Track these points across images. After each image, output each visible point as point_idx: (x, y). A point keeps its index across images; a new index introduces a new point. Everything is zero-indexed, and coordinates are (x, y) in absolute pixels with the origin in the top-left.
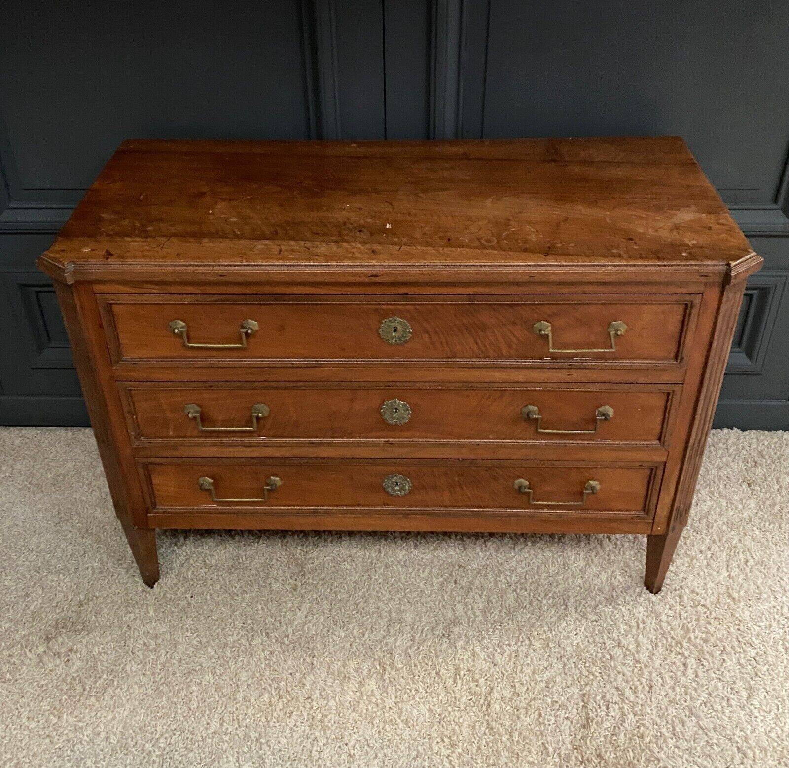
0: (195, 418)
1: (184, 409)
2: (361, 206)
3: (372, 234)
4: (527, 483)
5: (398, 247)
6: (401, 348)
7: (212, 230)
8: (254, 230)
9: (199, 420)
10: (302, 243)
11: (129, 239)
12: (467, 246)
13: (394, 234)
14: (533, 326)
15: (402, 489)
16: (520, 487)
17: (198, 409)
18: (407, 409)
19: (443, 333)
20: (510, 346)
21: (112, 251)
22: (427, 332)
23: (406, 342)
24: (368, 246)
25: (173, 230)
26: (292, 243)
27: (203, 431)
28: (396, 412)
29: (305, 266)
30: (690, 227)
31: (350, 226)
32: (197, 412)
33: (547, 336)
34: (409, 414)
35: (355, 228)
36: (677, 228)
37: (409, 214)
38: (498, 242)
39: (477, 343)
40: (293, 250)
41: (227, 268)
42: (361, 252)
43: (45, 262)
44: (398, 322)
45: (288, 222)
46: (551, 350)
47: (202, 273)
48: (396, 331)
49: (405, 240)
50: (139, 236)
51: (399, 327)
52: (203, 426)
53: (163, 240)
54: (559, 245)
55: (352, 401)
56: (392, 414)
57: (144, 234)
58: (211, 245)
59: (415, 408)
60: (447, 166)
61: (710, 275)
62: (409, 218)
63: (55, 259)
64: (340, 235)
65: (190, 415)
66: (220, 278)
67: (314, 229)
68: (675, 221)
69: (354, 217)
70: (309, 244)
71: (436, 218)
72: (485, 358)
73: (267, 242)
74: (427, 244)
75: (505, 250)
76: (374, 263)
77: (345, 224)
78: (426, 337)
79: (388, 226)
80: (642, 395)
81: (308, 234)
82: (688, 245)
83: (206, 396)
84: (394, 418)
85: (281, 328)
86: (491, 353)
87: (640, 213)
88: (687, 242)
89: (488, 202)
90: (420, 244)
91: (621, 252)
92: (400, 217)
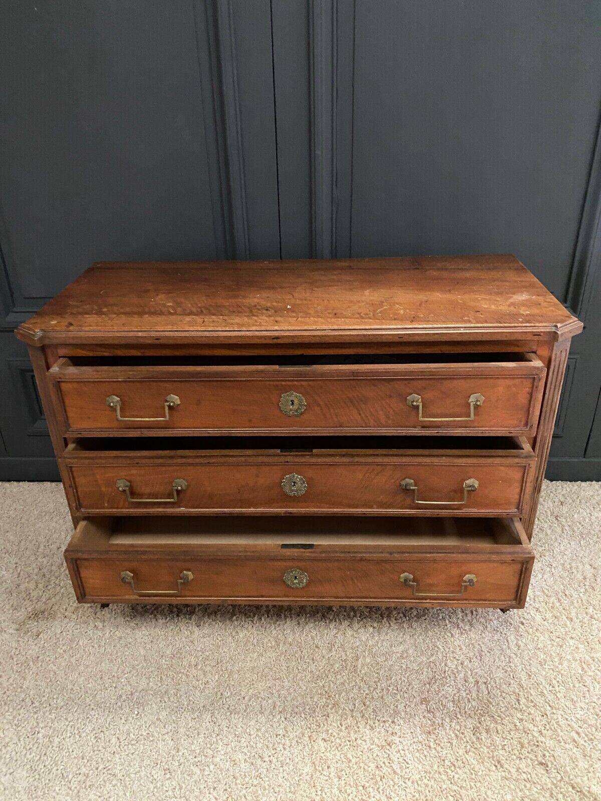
0: (124, 491)
1: (115, 483)
2: (269, 295)
3: (275, 312)
4: (411, 577)
5: (295, 319)
6: (298, 419)
7: (152, 310)
8: (184, 310)
9: (128, 492)
10: (221, 317)
11: (87, 316)
12: (351, 318)
13: (293, 312)
14: (406, 399)
15: (301, 582)
16: (406, 580)
17: (128, 484)
18: (304, 482)
19: (331, 405)
20: (388, 418)
21: (72, 322)
22: (319, 405)
23: (302, 414)
24: (272, 318)
25: (122, 311)
26: (213, 317)
27: (133, 503)
28: (294, 485)
29: (222, 331)
30: (524, 304)
31: (260, 307)
32: (127, 486)
33: (417, 407)
34: (305, 486)
35: (262, 309)
36: (513, 304)
37: (306, 300)
38: (374, 315)
39: (360, 414)
40: (214, 321)
41: (161, 333)
42: (266, 322)
43: (21, 332)
44: (295, 396)
45: (211, 306)
46: (422, 419)
47: (142, 337)
48: (293, 404)
49: (301, 314)
50: (96, 314)
51: (296, 401)
52: (133, 498)
53: (115, 316)
54: (422, 316)
55: (257, 476)
56: (290, 486)
57: (100, 313)
58: (150, 318)
59: (310, 481)
60: (335, 273)
61: (542, 334)
62: (305, 302)
63: (29, 329)
64: (251, 311)
65: (120, 489)
66: (156, 341)
67: (231, 309)
68: (511, 300)
69: (263, 303)
70: (226, 318)
71: (326, 301)
72: (366, 427)
73: (193, 317)
74: (318, 316)
75: (379, 320)
76: (276, 328)
77: (255, 306)
78: (317, 409)
79: (289, 307)
80: (502, 468)
81: (227, 312)
82: (523, 315)
83: (134, 472)
84: (293, 491)
85: (198, 403)
86: (372, 423)
87: (483, 296)
88: (522, 313)
89: (367, 292)
90: (313, 317)
91: (471, 319)
92: (298, 302)
